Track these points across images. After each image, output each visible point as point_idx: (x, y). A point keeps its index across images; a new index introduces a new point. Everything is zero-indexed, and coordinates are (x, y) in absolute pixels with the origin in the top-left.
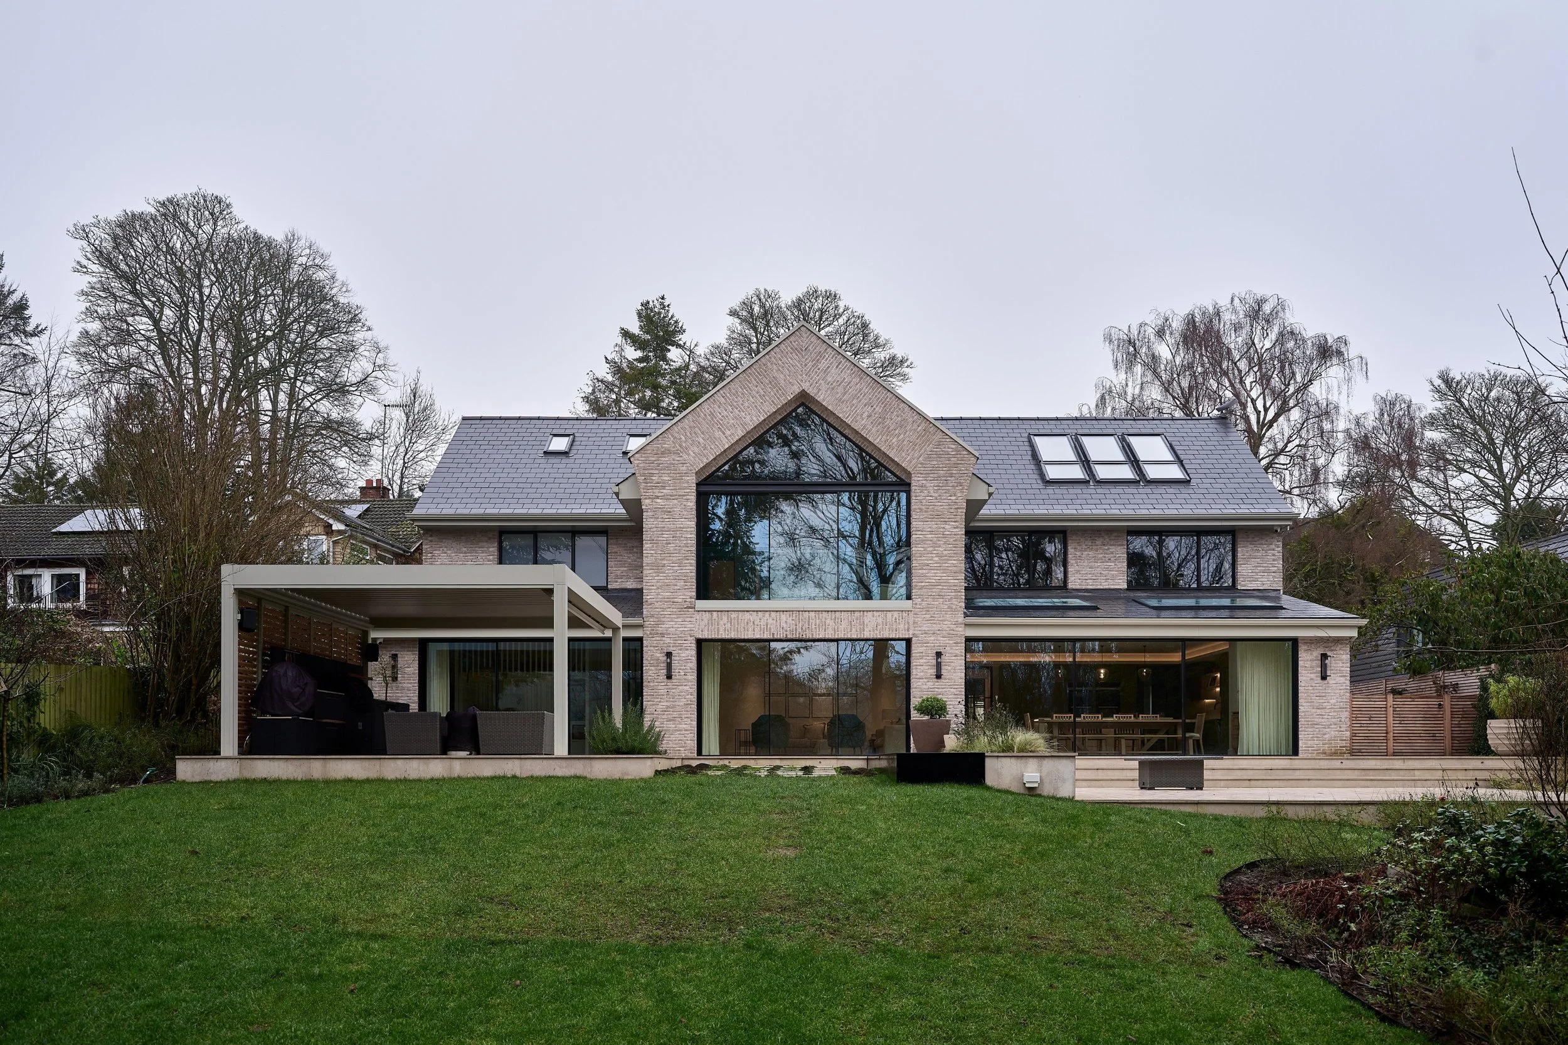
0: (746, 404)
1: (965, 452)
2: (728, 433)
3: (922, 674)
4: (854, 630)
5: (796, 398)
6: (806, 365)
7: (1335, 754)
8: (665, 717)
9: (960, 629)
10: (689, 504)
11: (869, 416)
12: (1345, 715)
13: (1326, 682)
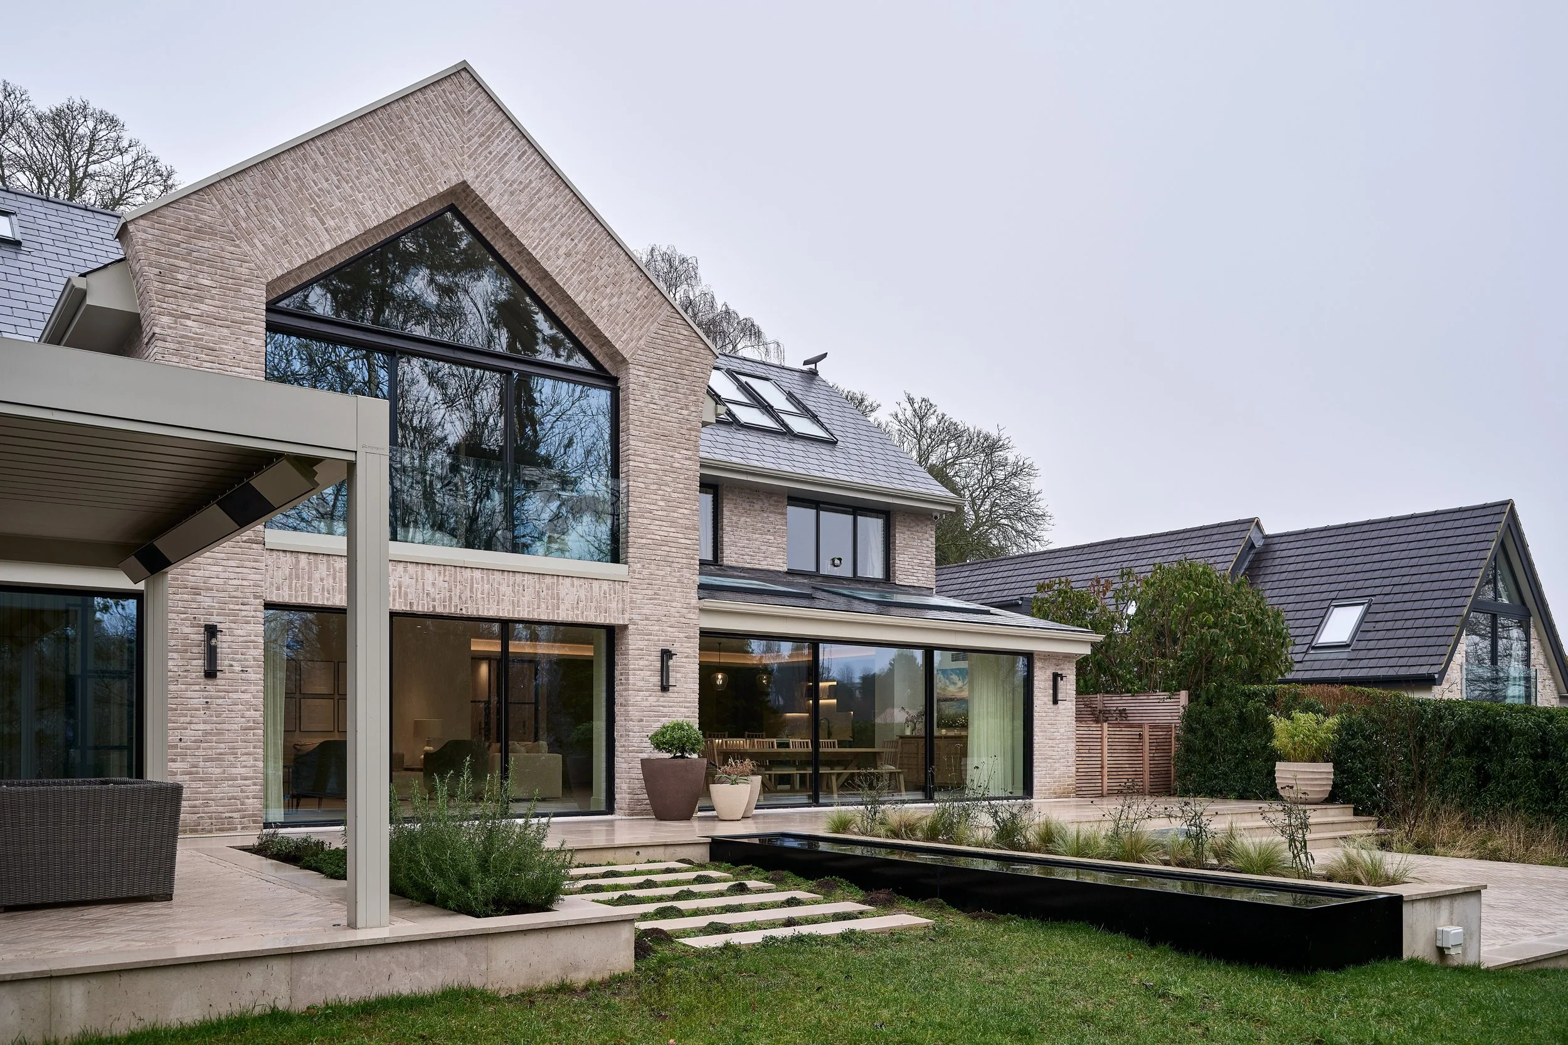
0: (365, 179)
1: (702, 346)
2: (331, 223)
3: (641, 684)
4: (543, 606)
5: (452, 192)
6: (469, 139)
7: (1065, 794)
8: (201, 752)
9: (693, 616)
10: (253, 341)
11: (568, 255)
12: (1072, 746)
13: (1056, 707)
